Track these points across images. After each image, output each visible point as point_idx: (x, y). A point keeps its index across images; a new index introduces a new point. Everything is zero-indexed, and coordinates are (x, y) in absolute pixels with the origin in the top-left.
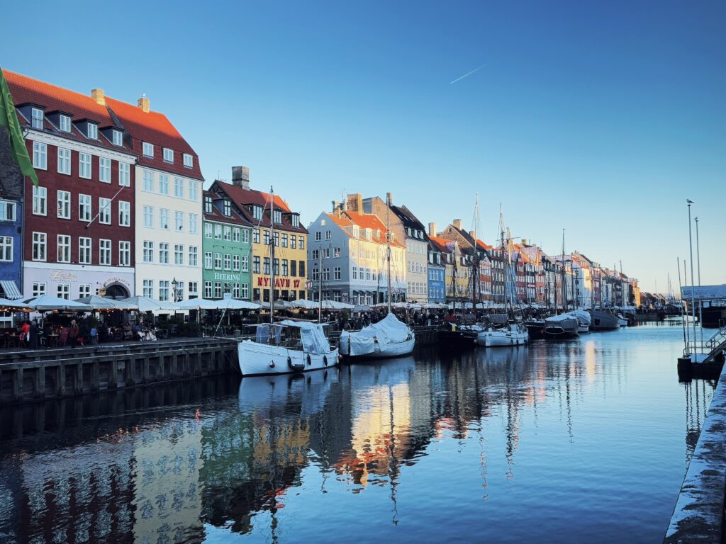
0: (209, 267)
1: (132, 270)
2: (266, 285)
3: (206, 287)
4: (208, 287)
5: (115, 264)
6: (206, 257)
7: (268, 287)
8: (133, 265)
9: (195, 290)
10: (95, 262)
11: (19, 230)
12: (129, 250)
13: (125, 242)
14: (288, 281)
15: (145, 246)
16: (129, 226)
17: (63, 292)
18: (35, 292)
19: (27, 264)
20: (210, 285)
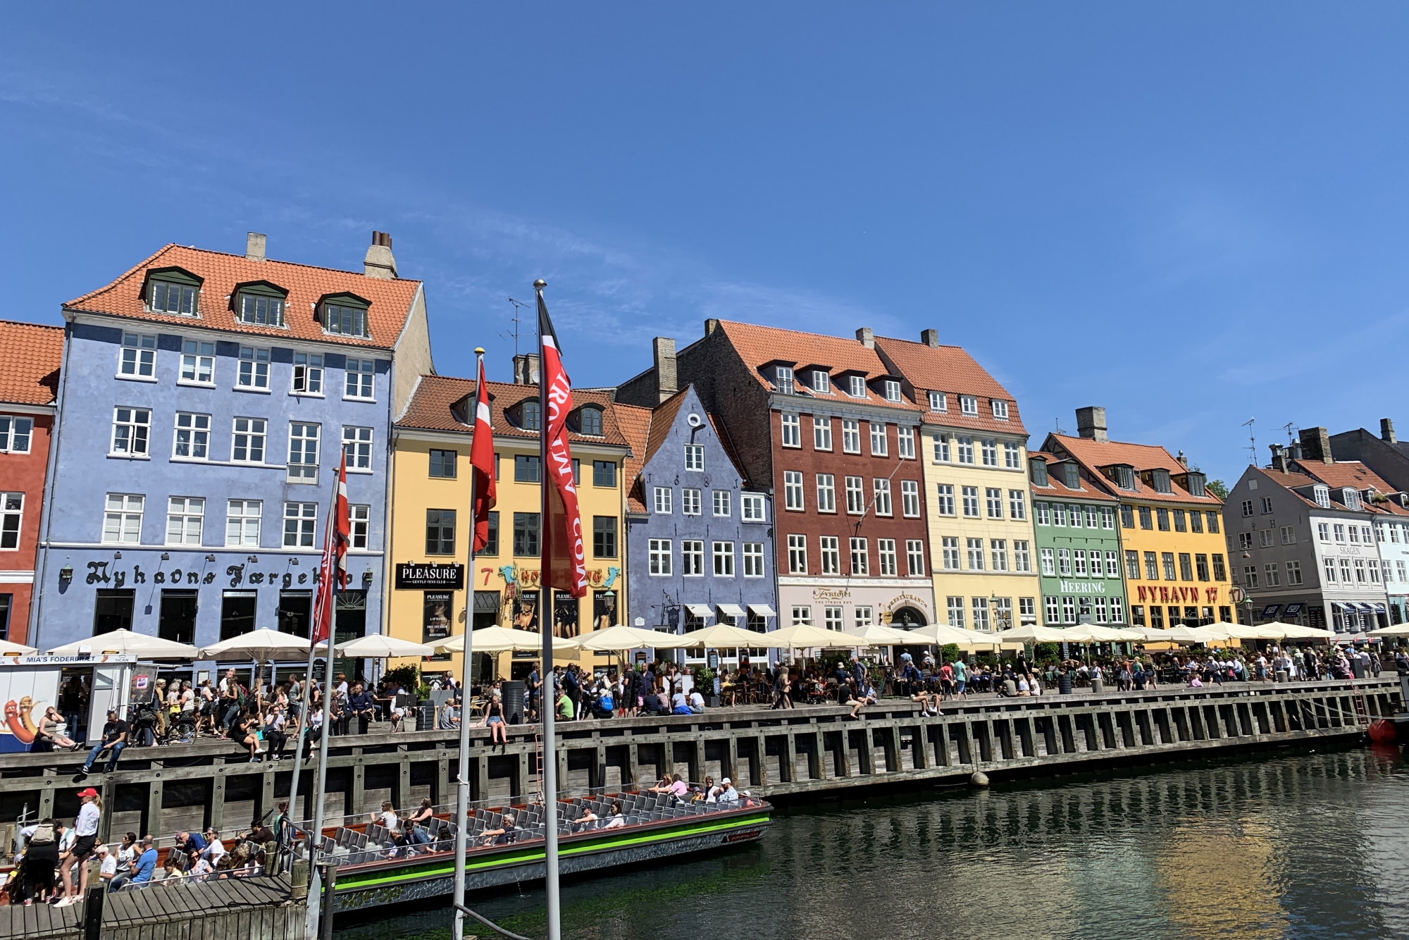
0: (1049, 573)
1: (928, 583)
2: (1154, 600)
3: (1048, 606)
4: (1052, 606)
5: (902, 575)
6: (1043, 557)
7: (1158, 603)
8: (930, 573)
9: (1031, 611)
10: (875, 574)
11: (770, 533)
12: (921, 553)
13: (914, 542)
14: (1194, 592)
15: (945, 544)
16: (918, 516)
17: (833, 619)
18: (796, 619)
19: (783, 580)
20: (1054, 602)
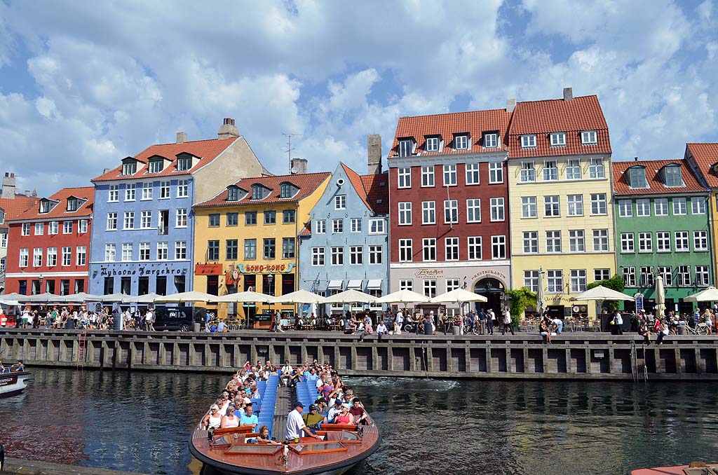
5: (487, 257)
8: (509, 257)
9: (606, 279)
10: (464, 258)
11: (386, 239)
12: (504, 244)
13: (498, 237)
15: (526, 237)
16: (503, 220)
17: (430, 287)
19: (393, 265)
